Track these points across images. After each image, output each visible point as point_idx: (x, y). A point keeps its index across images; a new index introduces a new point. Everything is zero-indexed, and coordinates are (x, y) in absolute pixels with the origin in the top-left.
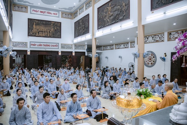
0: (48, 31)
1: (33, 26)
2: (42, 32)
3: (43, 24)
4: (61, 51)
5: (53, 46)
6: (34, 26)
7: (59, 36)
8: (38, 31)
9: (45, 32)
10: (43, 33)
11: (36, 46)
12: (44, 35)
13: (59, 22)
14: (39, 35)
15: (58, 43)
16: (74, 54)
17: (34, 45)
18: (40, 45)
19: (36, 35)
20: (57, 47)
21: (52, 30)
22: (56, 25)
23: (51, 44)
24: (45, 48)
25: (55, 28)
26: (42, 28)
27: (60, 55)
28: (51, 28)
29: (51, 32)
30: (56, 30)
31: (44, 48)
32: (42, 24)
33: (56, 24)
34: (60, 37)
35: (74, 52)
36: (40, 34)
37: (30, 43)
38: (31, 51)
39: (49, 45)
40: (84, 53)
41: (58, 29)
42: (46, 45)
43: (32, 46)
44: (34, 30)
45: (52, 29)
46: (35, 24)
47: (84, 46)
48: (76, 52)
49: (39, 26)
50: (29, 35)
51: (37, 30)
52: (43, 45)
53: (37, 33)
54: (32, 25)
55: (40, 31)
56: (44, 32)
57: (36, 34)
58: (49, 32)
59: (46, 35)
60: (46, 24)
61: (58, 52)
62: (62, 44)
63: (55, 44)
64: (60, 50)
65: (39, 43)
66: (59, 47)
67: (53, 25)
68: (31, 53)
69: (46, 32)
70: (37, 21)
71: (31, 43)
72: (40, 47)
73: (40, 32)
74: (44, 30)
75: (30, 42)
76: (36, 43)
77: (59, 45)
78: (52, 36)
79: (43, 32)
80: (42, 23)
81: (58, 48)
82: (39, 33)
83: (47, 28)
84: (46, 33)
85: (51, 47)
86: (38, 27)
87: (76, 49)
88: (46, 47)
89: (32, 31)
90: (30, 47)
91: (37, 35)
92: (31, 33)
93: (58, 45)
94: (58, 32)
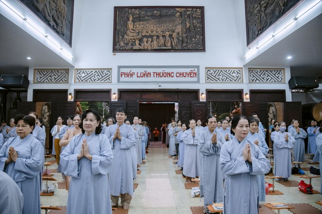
0: (167, 33)
1: (126, 25)
2: (150, 39)
3: (153, 16)
4: (206, 90)
5: (182, 75)
6: (130, 25)
7: (200, 47)
8: (140, 36)
9: (158, 37)
10: (152, 41)
11: (135, 76)
12: (155, 45)
13: (196, 8)
14: (141, 48)
15: (198, 67)
16: (248, 96)
17: (128, 76)
18: (147, 75)
19: (135, 48)
20: (195, 79)
21: (179, 29)
22: (189, 16)
23: (175, 71)
24: (158, 82)
25: (188, 25)
26: (151, 27)
27: (205, 100)
28: (176, 26)
29: (175, 35)
30: (188, 30)
31: (155, 82)
32: (151, 16)
33: (188, 13)
34: (203, 50)
35: (246, 91)
36: (145, 45)
37: (119, 71)
38: (121, 92)
39: (170, 75)
40: (282, 92)
41: (195, 27)
42: (163, 75)
43: (123, 79)
44: (130, 35)
45: (178, 27)
46: (131, 19)
47: (280, 70)
48: (252, 92)
49: (141, 23)
50: (115, 50)
51: (136, 34)
52: (152, 74)
53: (137, 42)
54: (124, 22)
55: (145, 36)
56: (155, 37)
57: (133, 44)
58: (170, 36)
59: (160, 44)
60: (161, 16)
61: (196, 93)
62: (208, 69)
63: (188, 70)
64: (203, 86)
65: (143, 70)
66: (199, 78)
67: (181, 16)
68: (120, 97)
69: (161, 38)
70: (137, 12)
71: (123, 70)
72: (145, 79)
73: (145, 39)
74: (155, 33)
75: (119, 67)
76: (134, 70)
77: (198, 71)
78: (179, 47)
79: (152, 37)
80: (149, 14)
81: (198, 82)
82: (141, 40)
83: (164, 27)
84: (162, 40)
85: (175, 79)
86: (139, 26)
87: (252, 81)
88: (163, 79)
89: (123, 37)
90: (119, 81)
91: (137, 47)
92: (122, 44)
93: (196, 71)
94: (197, 33)
